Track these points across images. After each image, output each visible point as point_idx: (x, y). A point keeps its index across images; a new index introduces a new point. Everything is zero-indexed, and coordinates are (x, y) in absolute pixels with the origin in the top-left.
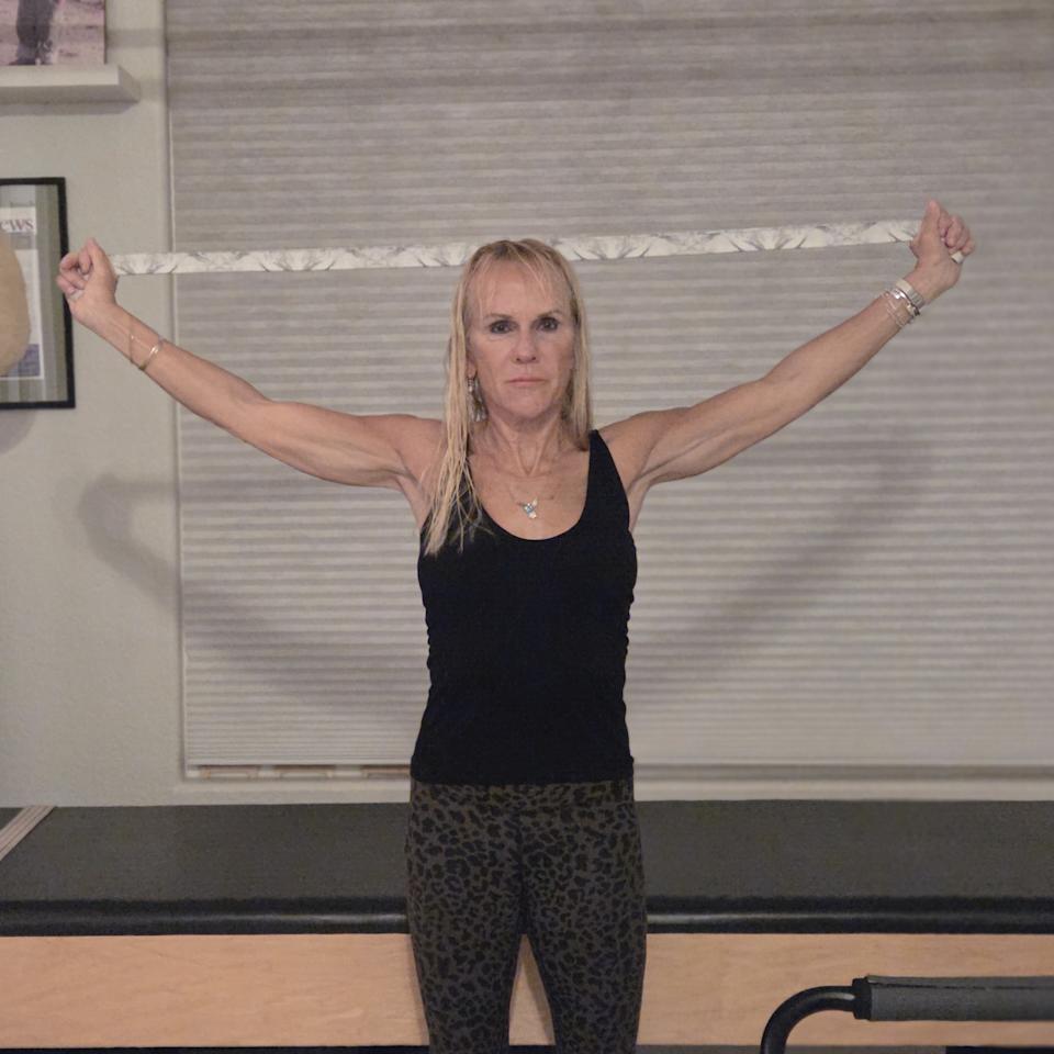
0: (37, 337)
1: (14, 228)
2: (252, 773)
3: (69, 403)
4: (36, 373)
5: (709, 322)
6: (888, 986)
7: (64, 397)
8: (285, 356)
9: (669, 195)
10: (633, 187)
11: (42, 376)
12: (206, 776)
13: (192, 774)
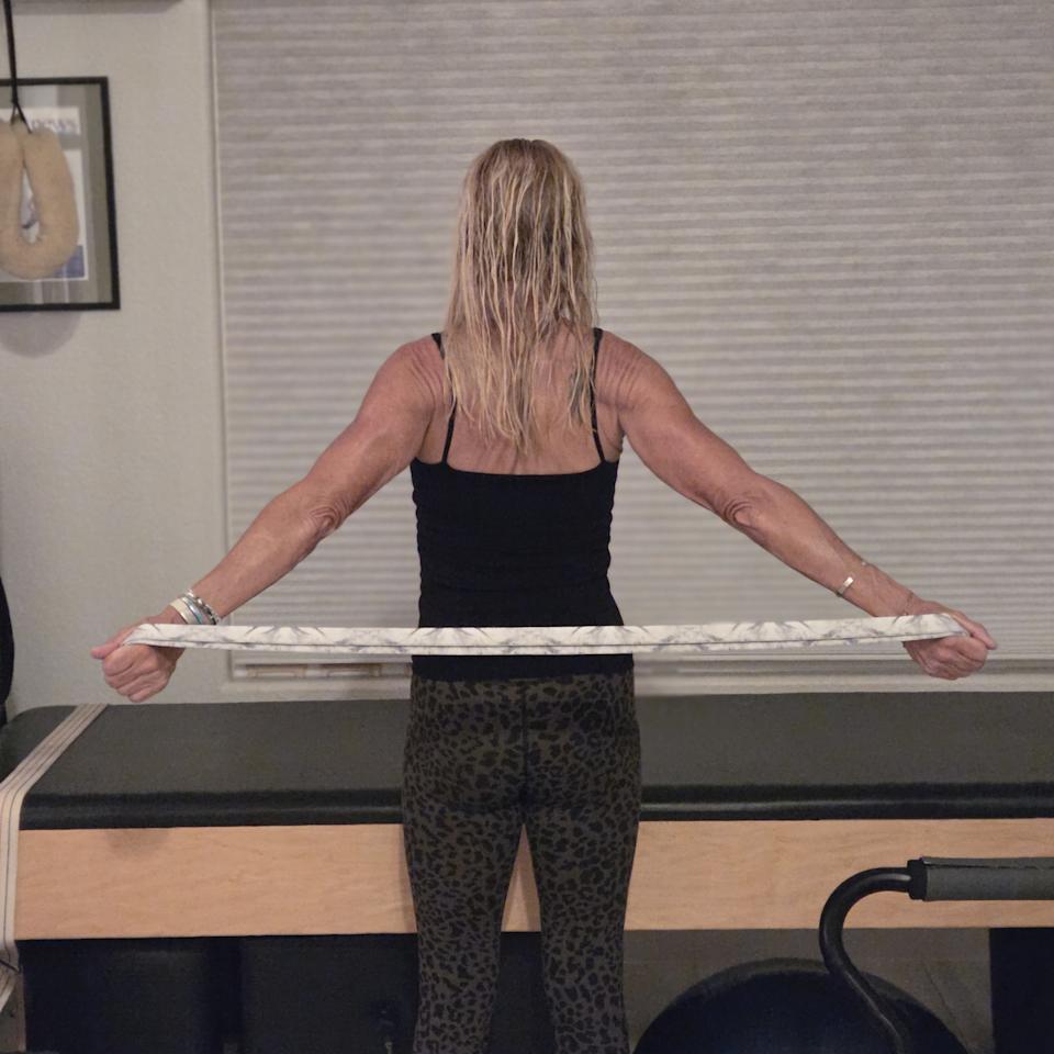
0: (82, 240)
1: (57, 128)
2: (300, 672)
3: (114, 305)
4: (82, 274)
5: (753, 222)
6: (944, 866)
7: (108, 298)
8: (330, 256)
9: (713, 94)
10: (677, 87)
11: (86, 278)
12: (254, 675)
13: (240, 673)
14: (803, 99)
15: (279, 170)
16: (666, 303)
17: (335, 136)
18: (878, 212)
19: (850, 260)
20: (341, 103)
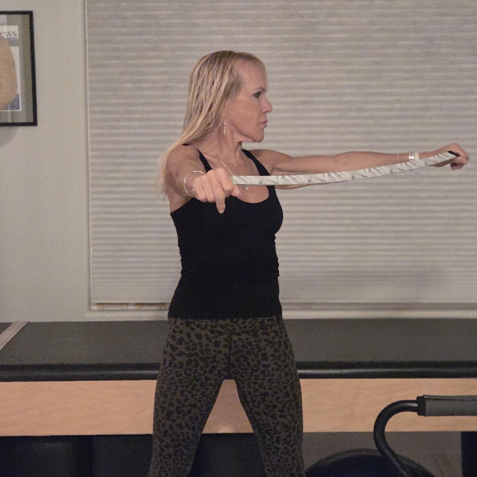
0: (19, 91)
1: (7, 36)
2: (125, 307)
3: (34, 123)
4: (18, 108)
6: (434, 399)
7: (31, 120)
8: (142, 101)
10: (314, 20)
11: (20, 110)
12: (101, 309)
13: (94, 308)
15: (118, 58)
16: (308, 126)
17: (146, 41)
18: (411, 82)
19: (397, 106)
20: (149, 26)
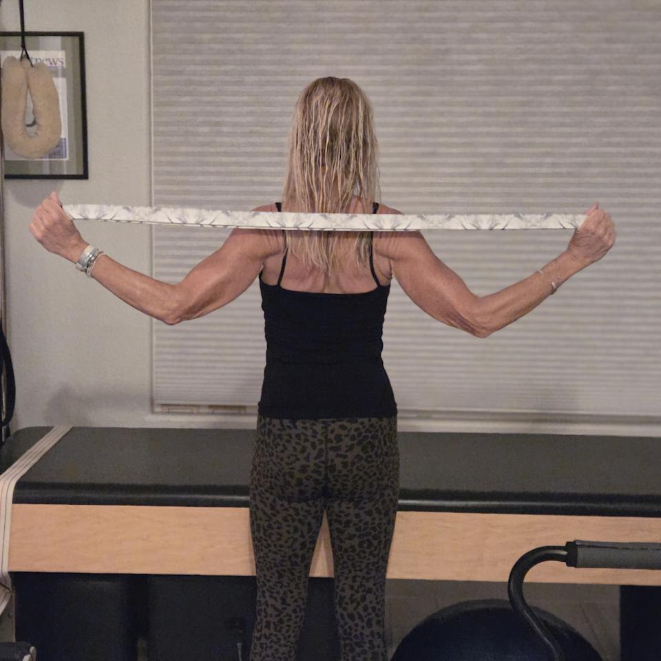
0: (64, 134)
1: (51, 64)
2: (195, 410)
3: (85, 176)
4: (66, 157)
5: (488, 134)
6: (589, 547)
7: (81, 172)
8: (222, 149)
9: (466, 52)
10: (443, 47)
12: (167, 410)
13: (158, 409)
14: (523, 57)
15: (189, 94)
16: (431, 184)
17: (226, 73)
18: (568, 130)
19: (549, 160)
20: (232, 52)
